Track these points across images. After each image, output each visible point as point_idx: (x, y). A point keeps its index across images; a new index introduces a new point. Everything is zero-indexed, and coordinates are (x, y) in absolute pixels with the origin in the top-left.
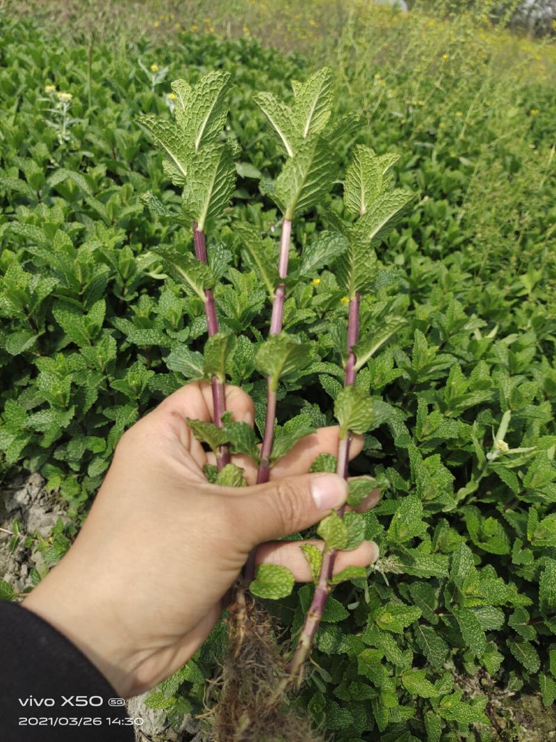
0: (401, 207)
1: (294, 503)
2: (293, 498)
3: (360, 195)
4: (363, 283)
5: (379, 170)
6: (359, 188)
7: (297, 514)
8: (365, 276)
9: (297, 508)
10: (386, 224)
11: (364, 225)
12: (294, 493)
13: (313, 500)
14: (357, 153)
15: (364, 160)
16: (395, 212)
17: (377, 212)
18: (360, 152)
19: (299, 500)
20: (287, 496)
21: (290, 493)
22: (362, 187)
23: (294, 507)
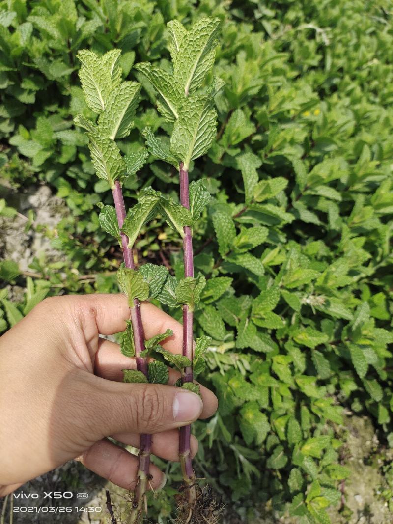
0: (132, 98)
1: (155, 408)
2: (155, 404)
3: (97, 94)
4: (116, 173)
5: (105, 69)
6: (95, 89)
7: (154, 418)
8: (115, 166)
9: (157, 414)
10: (125, 116)
11: (106, 122)
12: (158, 400)
13: (172, 410)
14: (82, 58)
15: (89, 64)
16: (128, 103)
17: (114, 107)
18: (84, 57)
19: (161, 407)
20: (151, 400)
21: (155, 398)
22: (97, 87)
23: (154, 413)
